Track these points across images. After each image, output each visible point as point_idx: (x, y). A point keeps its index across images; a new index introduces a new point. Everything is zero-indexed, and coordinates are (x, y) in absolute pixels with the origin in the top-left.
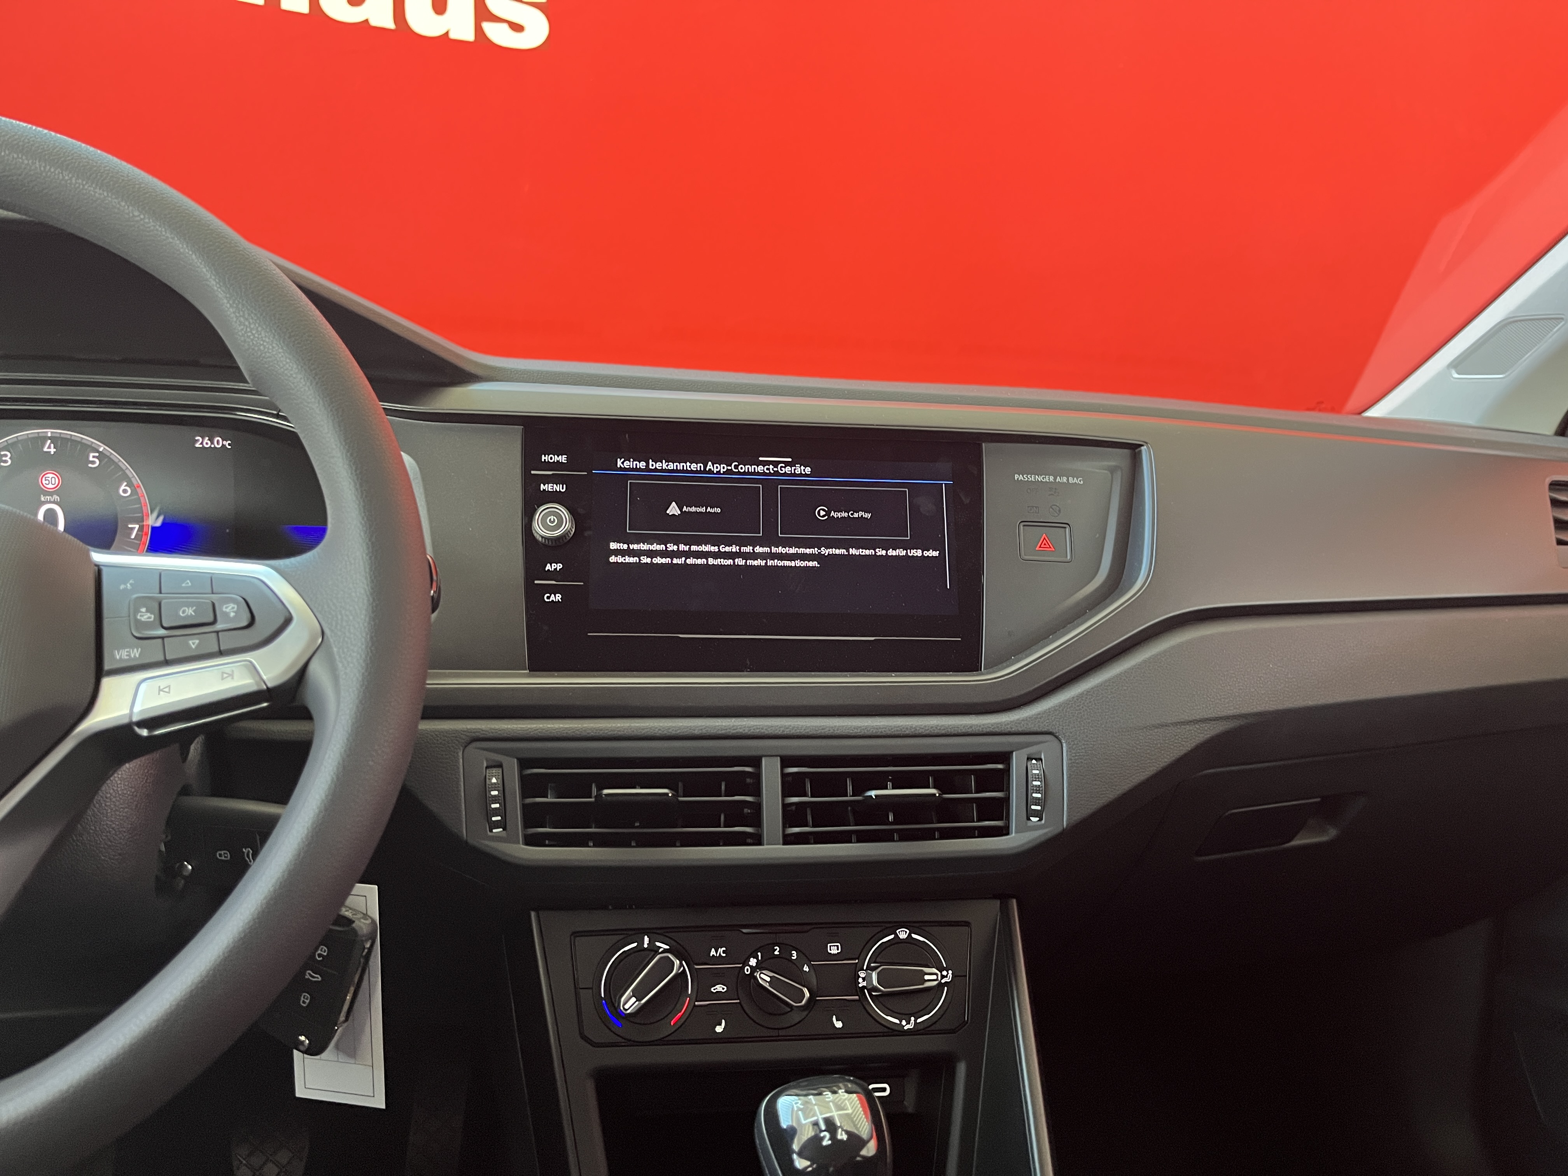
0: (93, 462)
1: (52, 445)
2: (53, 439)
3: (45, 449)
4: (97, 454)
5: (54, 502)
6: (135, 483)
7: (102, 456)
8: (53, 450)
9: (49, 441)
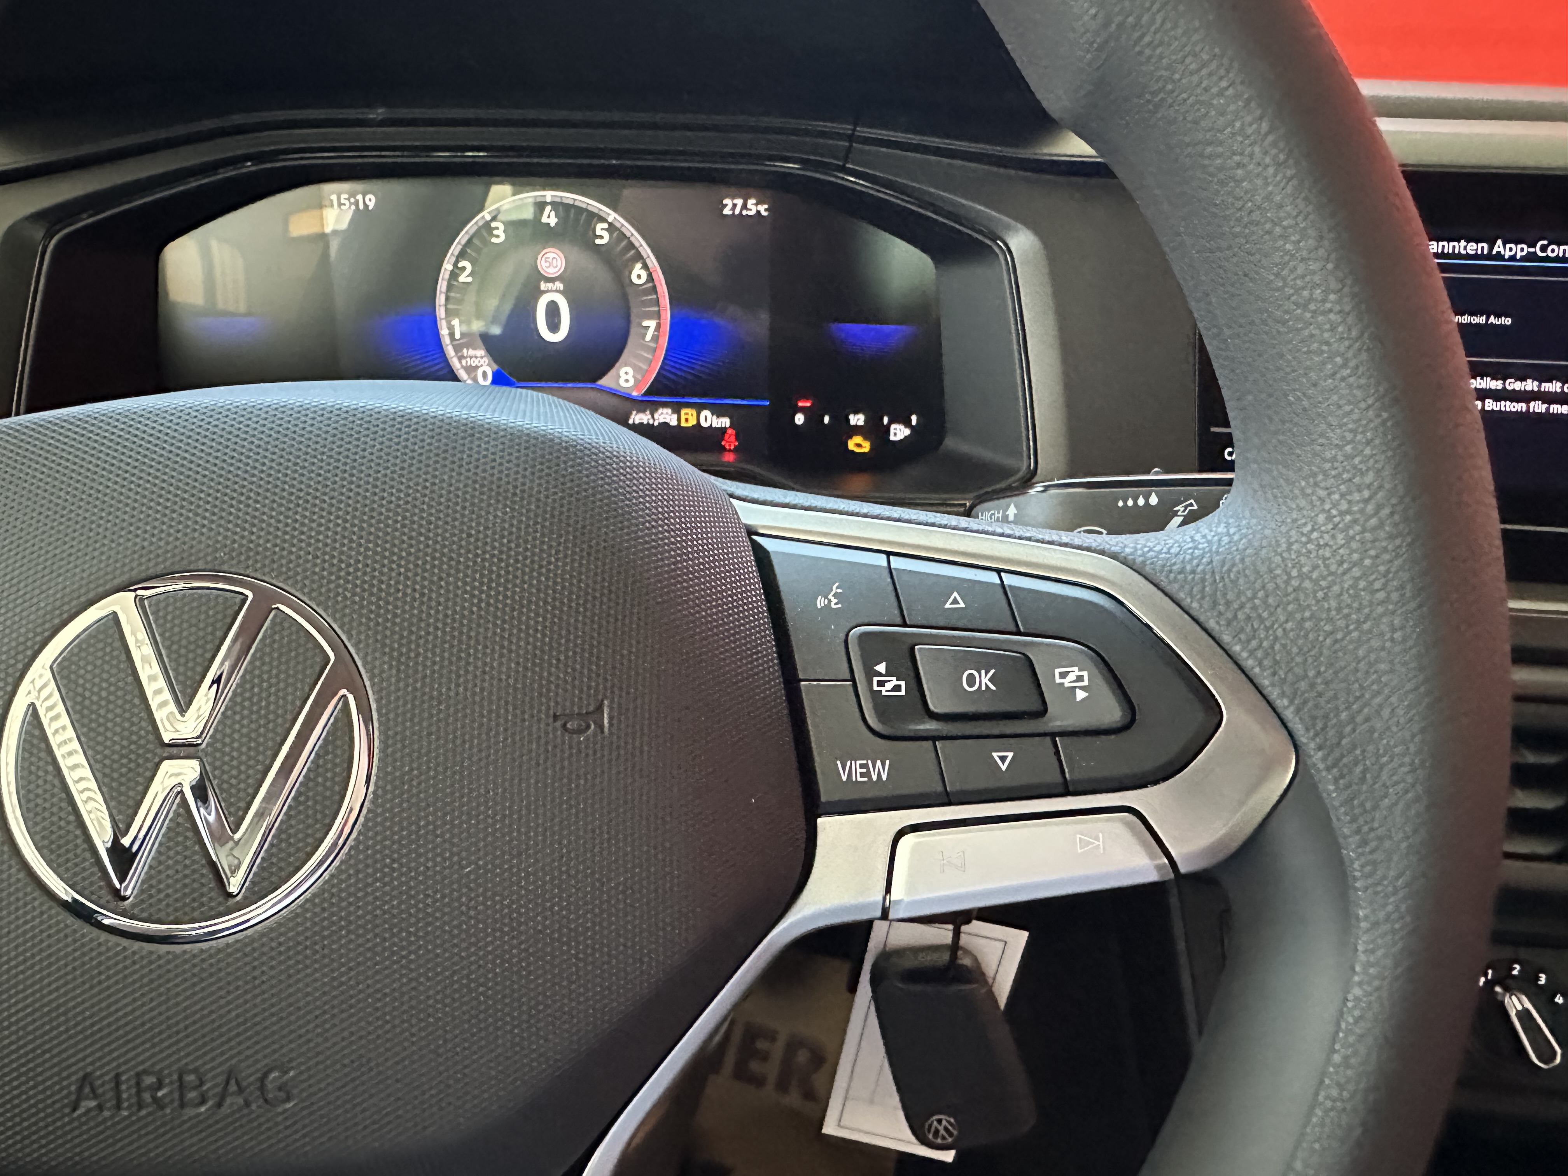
0: (602, 237)
1: (553, 214)
2: (555, 205)
3: (544, 220)
4: (606, 226)
5: (556, 291)
6: (650, 265)
7: (612, 228)
8: (553, 221)
9: (548, 208)
